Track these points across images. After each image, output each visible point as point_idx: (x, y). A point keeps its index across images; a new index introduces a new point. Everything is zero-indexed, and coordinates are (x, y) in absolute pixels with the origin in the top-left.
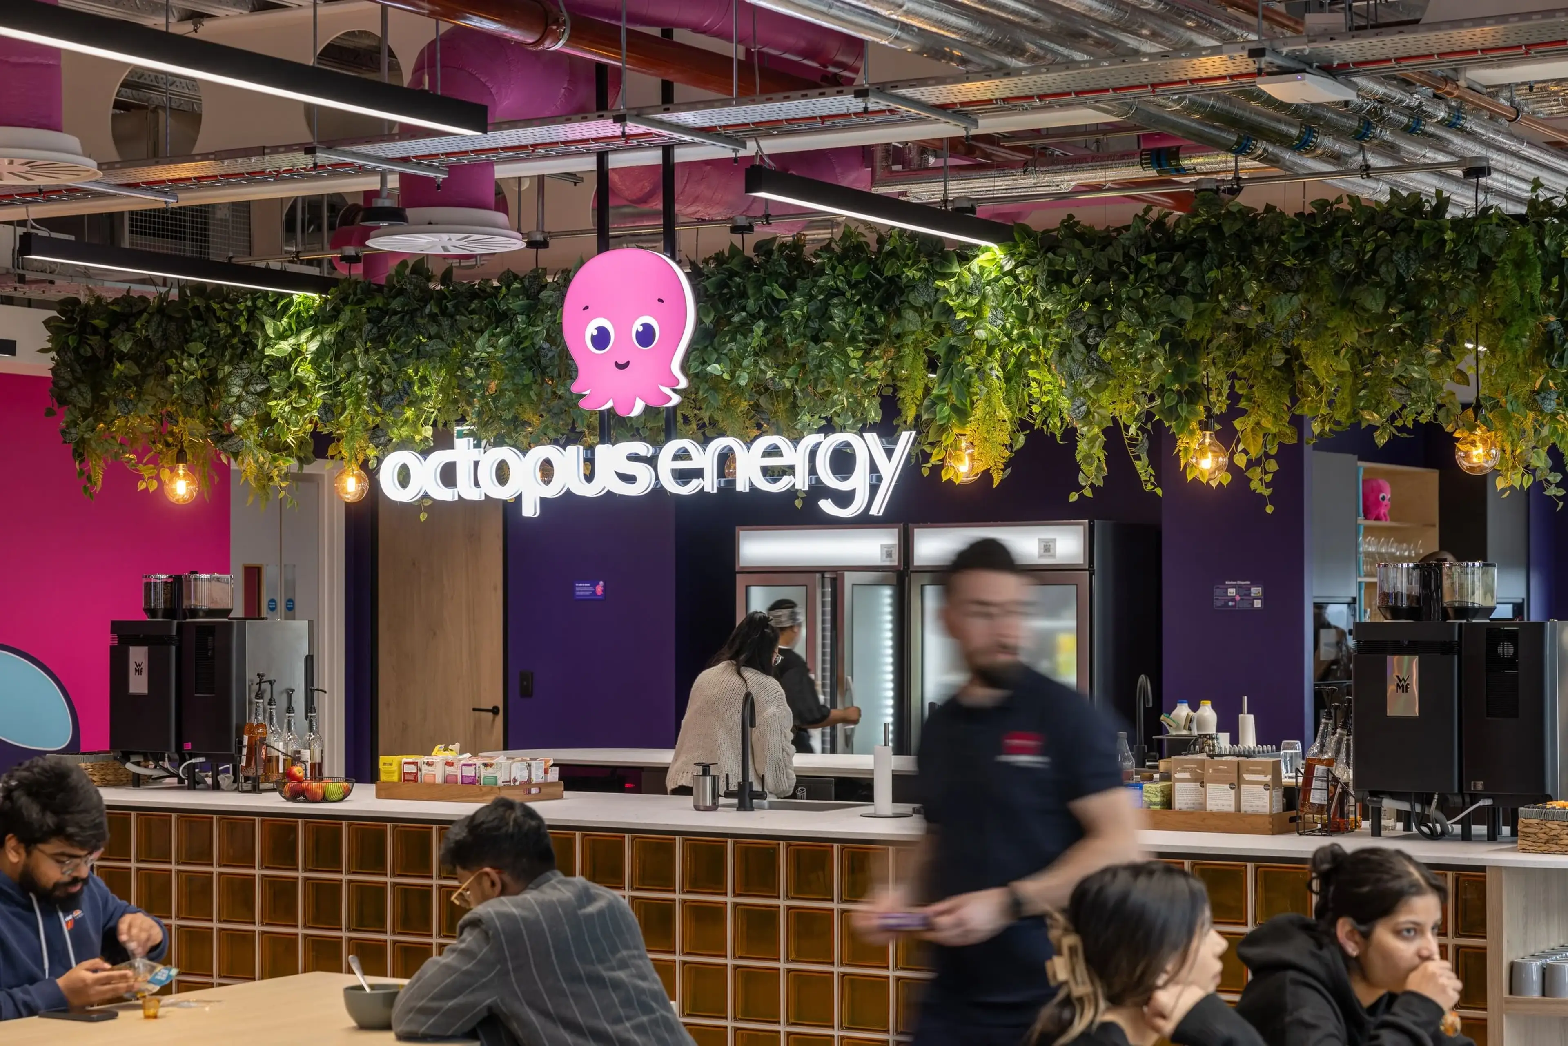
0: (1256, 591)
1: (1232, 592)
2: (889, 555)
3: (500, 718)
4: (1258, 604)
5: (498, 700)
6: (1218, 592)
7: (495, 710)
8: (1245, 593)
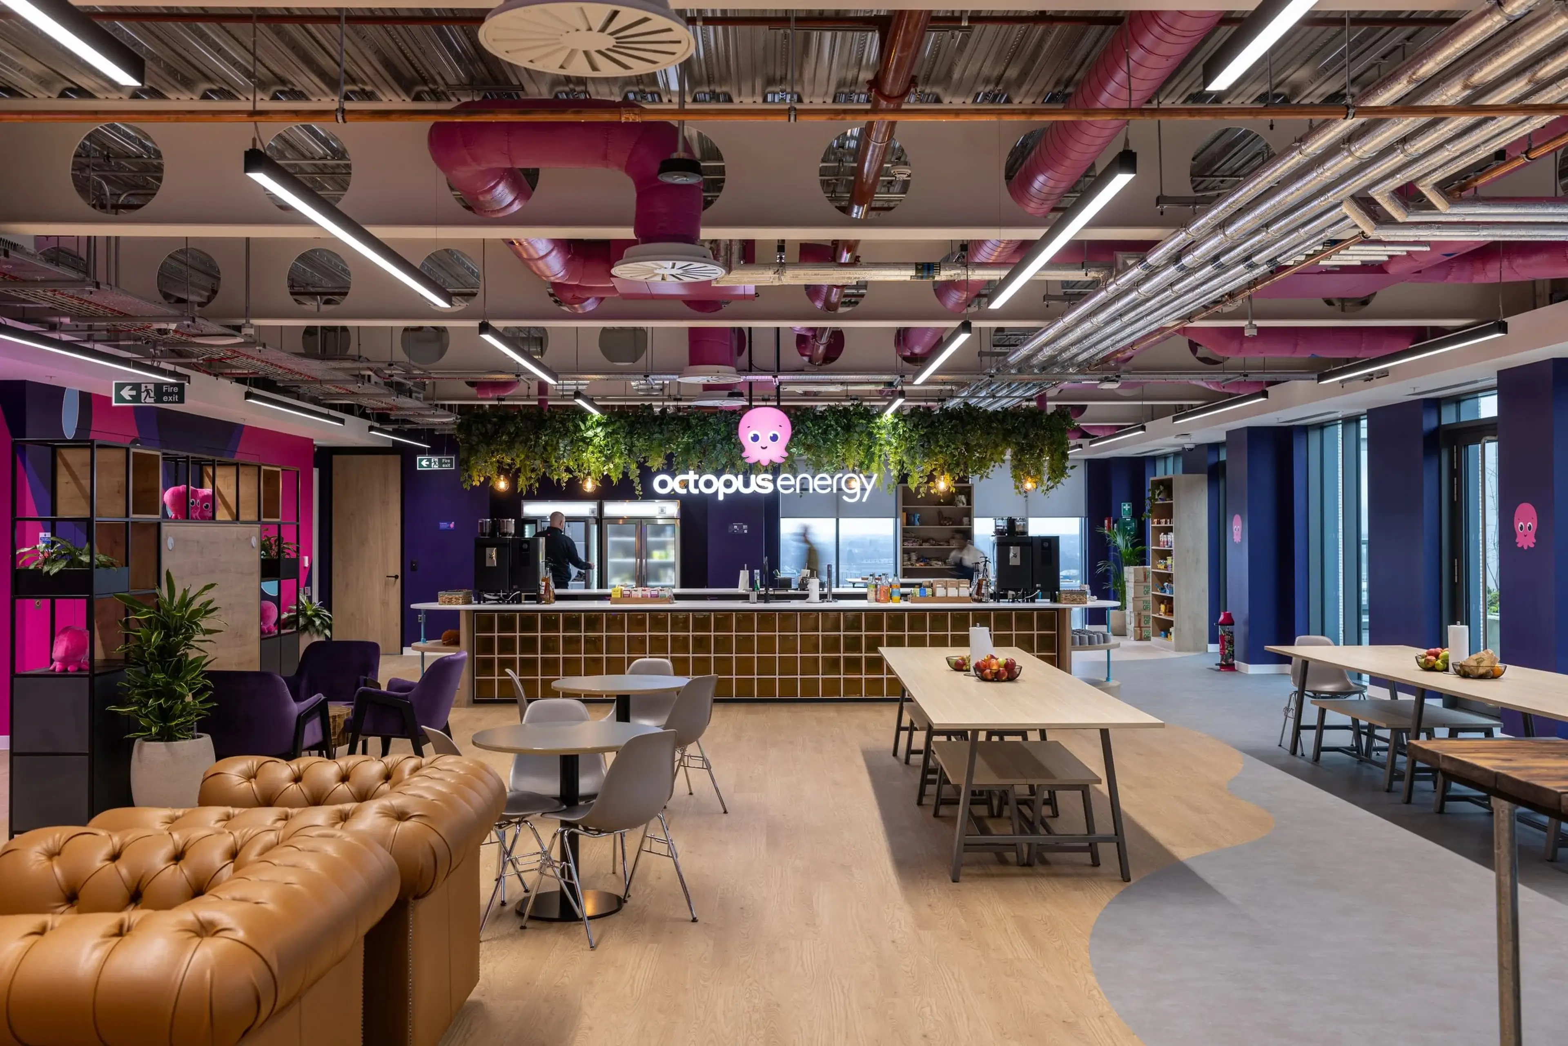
0: (745, 527)
1: (736, 527)
2: (593, 512)
3: (399, 580)
4: (746, 531)
5: (398, 572)
6: (730, 527)
7: (396, 577)
8: (741, 528)
